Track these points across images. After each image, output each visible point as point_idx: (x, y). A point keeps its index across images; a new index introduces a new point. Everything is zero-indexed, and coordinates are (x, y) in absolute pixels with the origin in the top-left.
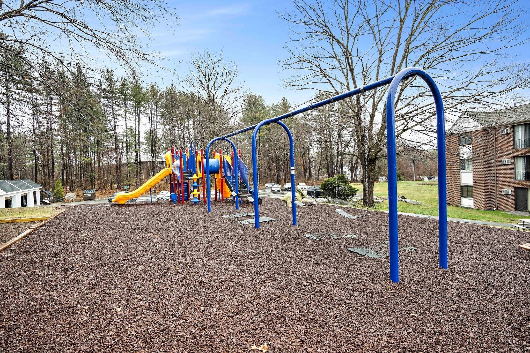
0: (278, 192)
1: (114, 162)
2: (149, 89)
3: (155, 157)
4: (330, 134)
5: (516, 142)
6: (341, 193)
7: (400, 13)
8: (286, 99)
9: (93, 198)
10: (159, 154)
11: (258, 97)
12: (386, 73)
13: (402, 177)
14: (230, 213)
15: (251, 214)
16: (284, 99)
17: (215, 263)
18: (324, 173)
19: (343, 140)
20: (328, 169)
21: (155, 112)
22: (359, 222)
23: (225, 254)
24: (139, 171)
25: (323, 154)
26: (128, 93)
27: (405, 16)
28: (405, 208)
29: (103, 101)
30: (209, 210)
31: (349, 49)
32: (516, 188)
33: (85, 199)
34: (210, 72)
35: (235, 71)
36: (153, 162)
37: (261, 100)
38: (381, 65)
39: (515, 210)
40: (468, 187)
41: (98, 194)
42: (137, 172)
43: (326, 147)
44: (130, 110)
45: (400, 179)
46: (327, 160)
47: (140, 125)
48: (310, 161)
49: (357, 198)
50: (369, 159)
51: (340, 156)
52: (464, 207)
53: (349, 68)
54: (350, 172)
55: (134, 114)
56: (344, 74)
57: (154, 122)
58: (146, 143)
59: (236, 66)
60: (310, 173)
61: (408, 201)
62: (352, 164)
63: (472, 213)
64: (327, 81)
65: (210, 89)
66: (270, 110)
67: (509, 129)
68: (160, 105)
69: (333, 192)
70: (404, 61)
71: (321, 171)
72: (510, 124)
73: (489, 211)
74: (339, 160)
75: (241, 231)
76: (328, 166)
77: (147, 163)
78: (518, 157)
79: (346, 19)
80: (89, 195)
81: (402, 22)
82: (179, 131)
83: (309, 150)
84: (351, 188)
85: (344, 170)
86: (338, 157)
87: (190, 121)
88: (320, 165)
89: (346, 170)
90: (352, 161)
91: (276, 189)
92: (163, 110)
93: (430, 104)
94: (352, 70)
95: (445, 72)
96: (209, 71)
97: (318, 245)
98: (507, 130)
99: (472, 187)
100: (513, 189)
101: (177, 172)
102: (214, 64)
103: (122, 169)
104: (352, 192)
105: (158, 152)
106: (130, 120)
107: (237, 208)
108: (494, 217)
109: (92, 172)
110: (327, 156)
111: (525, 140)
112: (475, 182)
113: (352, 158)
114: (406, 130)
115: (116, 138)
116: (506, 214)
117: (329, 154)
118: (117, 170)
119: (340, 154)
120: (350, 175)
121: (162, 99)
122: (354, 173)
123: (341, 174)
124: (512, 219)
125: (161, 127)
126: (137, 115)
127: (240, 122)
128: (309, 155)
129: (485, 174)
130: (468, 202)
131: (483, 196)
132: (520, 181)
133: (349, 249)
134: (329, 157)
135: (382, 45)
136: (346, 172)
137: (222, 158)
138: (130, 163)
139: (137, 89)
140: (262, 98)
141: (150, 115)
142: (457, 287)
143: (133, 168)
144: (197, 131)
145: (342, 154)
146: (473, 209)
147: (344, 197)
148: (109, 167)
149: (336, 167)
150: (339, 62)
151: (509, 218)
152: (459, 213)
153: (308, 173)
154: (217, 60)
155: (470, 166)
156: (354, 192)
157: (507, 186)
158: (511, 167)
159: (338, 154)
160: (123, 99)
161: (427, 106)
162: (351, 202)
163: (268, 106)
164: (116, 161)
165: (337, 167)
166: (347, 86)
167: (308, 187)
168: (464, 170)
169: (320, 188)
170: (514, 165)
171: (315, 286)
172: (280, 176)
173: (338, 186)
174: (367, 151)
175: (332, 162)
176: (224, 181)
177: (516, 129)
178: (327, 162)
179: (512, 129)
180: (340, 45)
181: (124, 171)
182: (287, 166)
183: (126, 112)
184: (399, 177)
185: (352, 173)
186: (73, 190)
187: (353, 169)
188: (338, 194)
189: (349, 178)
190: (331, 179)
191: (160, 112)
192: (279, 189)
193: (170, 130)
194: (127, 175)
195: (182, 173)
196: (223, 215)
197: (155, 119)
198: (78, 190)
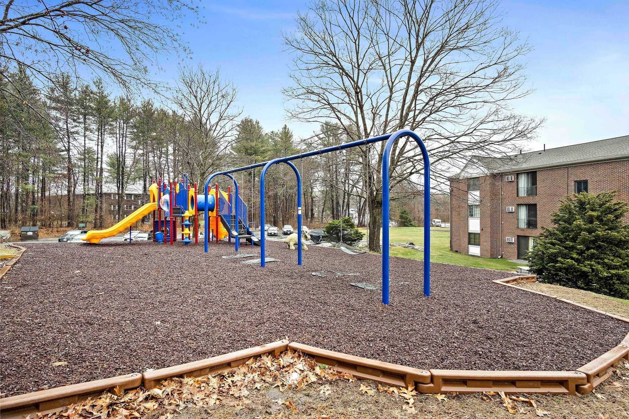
0: (275, 235)
1: (66, 193)
2: (118, 103)
3: (123, 188)
4: (336, 171)
5: (520, 190)
6: (347, 237)
7: (411, 54)
8: (287, 127)
9: (35, 237)
10: (128, 185)
11: (255, 123)
12: (397, 111)
13: (413, 223)
14: (230, 254)
15: (253, 255)
16: (285, 127)
17: (230, 293)
18: (328, 215)
19: (351, 178)
20: (333, 211)
21: (125, 132)
22: (363, 264)
23: (237, 286)
24: (99, 206)
25: (328, 193)
26: (90, 106)
27: (416, 56)
28: (412, 255)
29: (53, 113)
30: (206, 251)
31: (360, 85)
32: (518, 236)
33: (23, 238)
34: (203, 94)
35: (233, 95)
36: (118, 194)
37: (258, 126)
38: (392, 103)
39: (518, 259)
40: (475, 234)
41: (42, 233)
42: (97, 206)
43: (332, 186)
44: (91, 127)
45: (411, 225)
46: (333, 200)
47: (104, 148)
48: (312, 201)
49: (364, 243)
50: (377, 201)
51: (346, 197)
52: (471, 255)
53: (358, 105)
54: (357, 214)
55: (97, 133)
56: (354, 109)
57: (122, 145)
58: (109, 170)
59: (234, 90)
60: (312, 215)
61: (416, 248)
62: (360, 206)
63: (477, 261)
64: (335, 116)
65: (202, 112)
66: (268, 140)
67: (513, 177)
68: (131, 124)
69: (338, 236)
70: (414, 103)
71: (324, 213)
72: (514, 172)
73: (494, 260)
74: (346, 200)
75: (248, 270)
76: (333, 207)
77: (109, 195)
78: (521, 204)
79: (357, 53)
80: (30, 233)
81: (413, 62)
82: (154, 157)
83: (312, 188)
84: (357, 232)
85: (350, 212)
86: (344, 198)
87: (169, 147)
88: (324, 205)
89: (353, 212)
90: (360, 203)
91: (273, 232)
92: (135, 131)
93: (438, 148)
94: (361, 107)
95: (454, 116)
96: (202, 92)
97: (323, 281)
98: (511, 177)
99: (479, 234)
100: (516, 237)
101: (165, 208)
102: (208, 84)
103: (77, 202)
104: (358, 236)
105: (127, 182)
106: (91, 140)
107: (237, 250)
108: (498, 265)
109: (33, 203)
110: (332, 196)
111: (528, 188)
112: (482, 230)
113: (360, 199)
114: (414, 173)
115: (70, 162)
116: (509, 262)
117: (334, 194)
118: (69, 202)
119: (346, 194)
120: (357, 219)
121: (135, 117)
122: (362, 216)
123: (347, 216)
124: (513, 267)
125: (132, 151)
126: (100, 134)
127: (231, 151)
128: (312, 193)
129: (491, 221)
130: (475, 250)
131: (489, 243)
132: (522, 230)
133: (351, 284)
134: (335, 197)
135: (393, 83)
136: (352, 215)
137: (219, 194)
138: (88, 194)
139: (102, 102)
140: (260, 125)
141: (118, 135)
142: (432, 307)
143: (92, 200)
144: (177, 159)
145: (349, 195)
146: (479, 257)
147: (349, 242)
148: (58, 199)
149: (341, 209)
150: (349, 96)
151: (511, 266)
152: (465, 261)
153: (310, 214)
154: (212, 81)
155: (477, 212)
156: (359, 237)
157: (510, 234)
158: (515, 215)
159: (344, 194)
160: (82, 114)
161: (434, 149)
162: (358, 248)
163: (267, 134)
164: (69, 191)
165: (343, 208)
166: (356, 122)
167: (310, 231)
168: (472, 216)
169: (324, 232)
170: (517, 212)
171: (321, 307)
172: (277, 217)
173: (343, 230)
174: (375, 193)
175: (338, 203)
176: (219, 219)
177: (520, 176)
178: (333, 203)
179: (516, 177)
180: (350, 79)
181: (79, 203)
182: (286, 205)
183: (86, 129)
184: (410, 222)
185: (359, 216)
186: (5, 226)
187: (361, 212)
188: (343, 238)
189: (356, 222)
190: (336, 222)
191: (131, 132)
192: (276, 232)
193: (143, 155)
194: (83, 209)
195: (172, 209)
196: (222, 256)
197: (124, 141)
198: (13, 228)
